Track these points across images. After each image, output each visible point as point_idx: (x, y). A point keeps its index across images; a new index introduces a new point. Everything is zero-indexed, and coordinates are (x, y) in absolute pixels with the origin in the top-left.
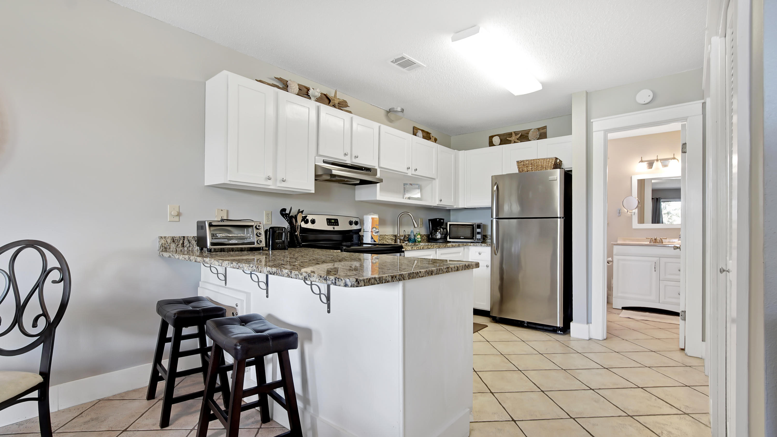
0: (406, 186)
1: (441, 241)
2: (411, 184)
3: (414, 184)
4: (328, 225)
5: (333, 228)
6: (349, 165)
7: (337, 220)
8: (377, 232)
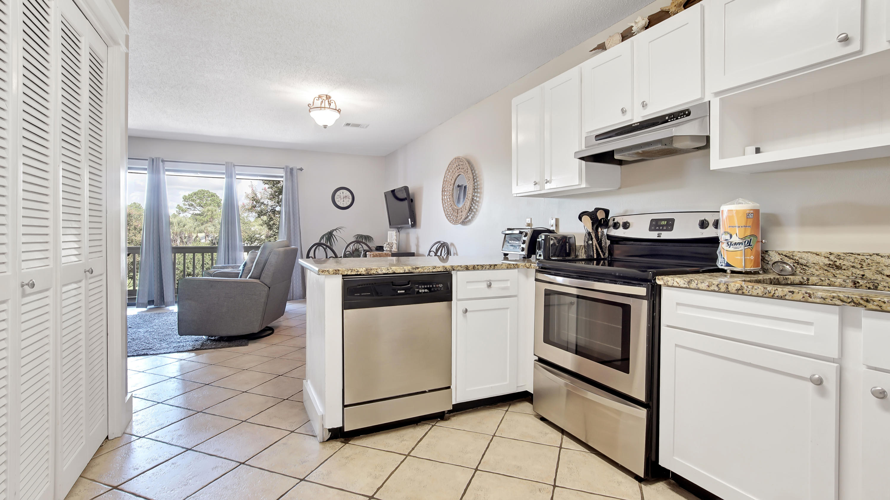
4: (650, 230)
5: (658, 235)
6: (636, 125)
7: (673, 220)
8: (736, 243)
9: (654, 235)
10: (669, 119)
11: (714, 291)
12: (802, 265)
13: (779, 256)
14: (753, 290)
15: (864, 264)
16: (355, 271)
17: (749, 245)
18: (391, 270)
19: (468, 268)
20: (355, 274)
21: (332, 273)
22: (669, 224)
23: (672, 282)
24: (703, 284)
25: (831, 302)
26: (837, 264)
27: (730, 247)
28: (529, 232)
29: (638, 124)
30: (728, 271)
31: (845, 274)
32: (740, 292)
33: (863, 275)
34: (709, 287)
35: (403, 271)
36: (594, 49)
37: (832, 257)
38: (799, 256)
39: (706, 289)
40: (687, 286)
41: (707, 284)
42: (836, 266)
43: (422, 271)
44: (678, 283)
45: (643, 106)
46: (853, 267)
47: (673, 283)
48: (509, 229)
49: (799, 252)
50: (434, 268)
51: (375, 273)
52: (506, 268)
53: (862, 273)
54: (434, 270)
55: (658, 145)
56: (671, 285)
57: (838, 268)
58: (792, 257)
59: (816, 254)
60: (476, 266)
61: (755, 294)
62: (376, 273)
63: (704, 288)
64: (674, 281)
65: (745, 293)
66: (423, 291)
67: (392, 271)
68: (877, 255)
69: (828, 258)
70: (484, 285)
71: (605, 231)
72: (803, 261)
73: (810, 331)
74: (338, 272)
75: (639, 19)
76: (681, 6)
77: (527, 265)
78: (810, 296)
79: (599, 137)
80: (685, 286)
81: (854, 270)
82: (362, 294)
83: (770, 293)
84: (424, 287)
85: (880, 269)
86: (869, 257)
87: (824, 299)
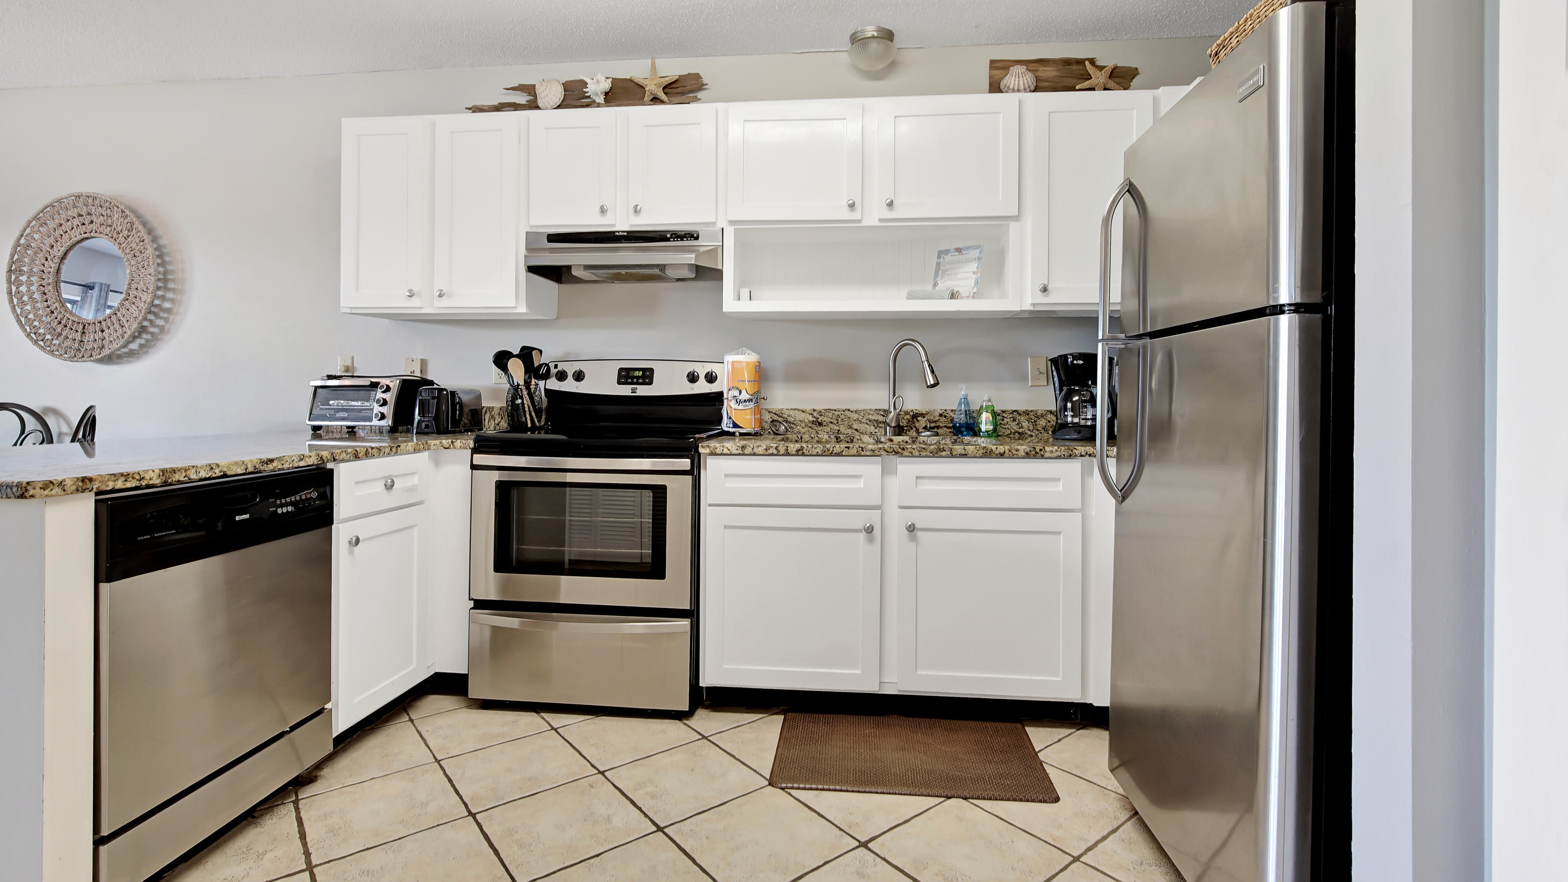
0: (945, 257)
1: (1075, 437)
2: (959, 250)
3: (967, 248)
4: (619, 383)
5: (632, 390)
6: (621, 234)
7: (651, 370)
8: (745, 400)
9: (625, 390)
10: (671, 237)
11: (772, 455)
12: (790, 423)
13: (769, 414)
14: (813, 449)
15: (839, 420)
16: (134, 478)
17: (757, 403)
18: (217, 471)
19: (357, 455)
20: (134, 485)
21: (74, 488)
22: (647, 376)
23: (722, 448)
24: (760, 447)
25: (878, 453)
26: (820, 421)
27: (739, 405)
28: (395, 384)
29: (625, 234)
30: (737, 433)
31: (826, 431)
32: (800, 453)
33: (839, 430)
34: (767, 450)
35: (242, 470)
36: (513, 89)
37: (815, 414)
38: (787, 414)
39: (763, 453)
40: (741, 452)
41: (765, 447)
42: (818, 422)
43: (280, 467)
44: (729, 450)
45: (635, 211)
46: (831, 423)
47: (723, 450)
48: (330, 377)
49: (788, 409)
50: (302, 460)
51: (182, 479)
52: (413, 450)
53: (838, 428)
54: (302, 464)
55: (654, 269)
56: (720, 453)
57: (820, 424)
58: (781, 415)
59: (802, 411)
60: (370, 450)
61: (815, 453)
62: (185, 479)
63: (760, 453)
64: (723, 447)
65: (806, 454)
66: (285, 510)
67: (221, 472)
68: (849, 410)
69: (812, 414)
70: (380, 486)
71: (541, 383)
72: (791, 418)
73: (860, 484)
74: (89, 486)
75: (601, 78)
76: (660, 87)
77: (445, 443)
78: (863, 450)
79: (554, 238)
80: (738, 452)
81: (832, 426)
82: (156, 535)
83: (829, 450)
84: (286, 501)
85: (850, 424)
86: (842, 413)
87: (873, 451)
